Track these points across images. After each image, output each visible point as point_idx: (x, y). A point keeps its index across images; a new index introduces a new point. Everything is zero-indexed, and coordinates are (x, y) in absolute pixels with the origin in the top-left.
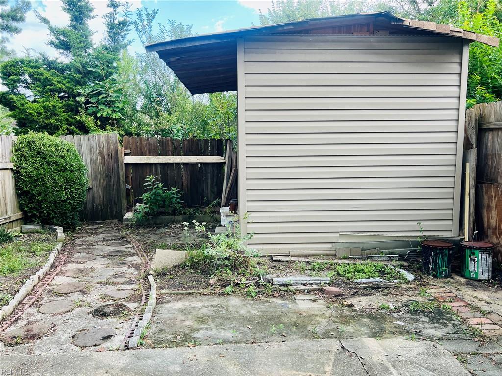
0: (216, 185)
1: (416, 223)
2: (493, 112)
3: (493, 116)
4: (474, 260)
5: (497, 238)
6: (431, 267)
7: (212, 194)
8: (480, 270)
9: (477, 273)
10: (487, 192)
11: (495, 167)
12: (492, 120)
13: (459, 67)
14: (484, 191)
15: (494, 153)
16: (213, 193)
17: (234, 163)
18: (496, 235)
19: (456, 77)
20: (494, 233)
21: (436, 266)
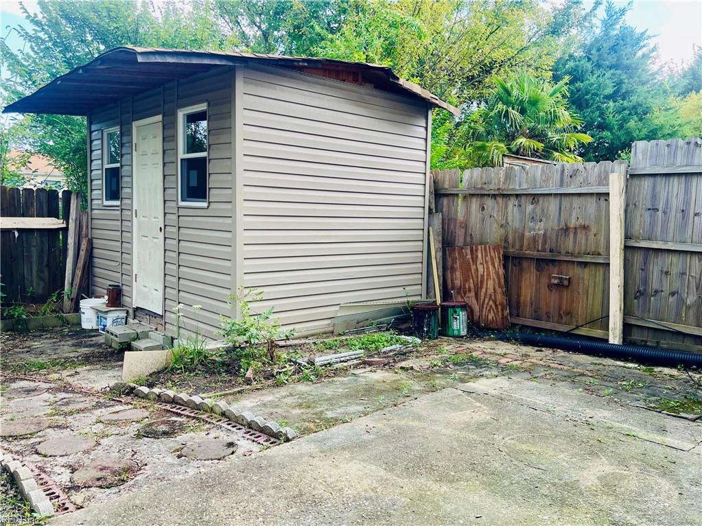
0: (48, 266)
1: (401, 289)
2: (447, 179)
3: (447, 183)
4: (456, 318)
5: (462, 297)
6: (425, 329)
7: (41, 282)
8: (461, 327)
9: (459, 330)
10: (450, 255)
11: (452, 232)
12: (446, 185)
13: (425, 132)
14: (448, 253)
15: (450, 217)
16: (43, 279)
17: (84, 229)
18: (461, 294)
19: (423, 142)
20: (459, 293)
21: (429, 329)
